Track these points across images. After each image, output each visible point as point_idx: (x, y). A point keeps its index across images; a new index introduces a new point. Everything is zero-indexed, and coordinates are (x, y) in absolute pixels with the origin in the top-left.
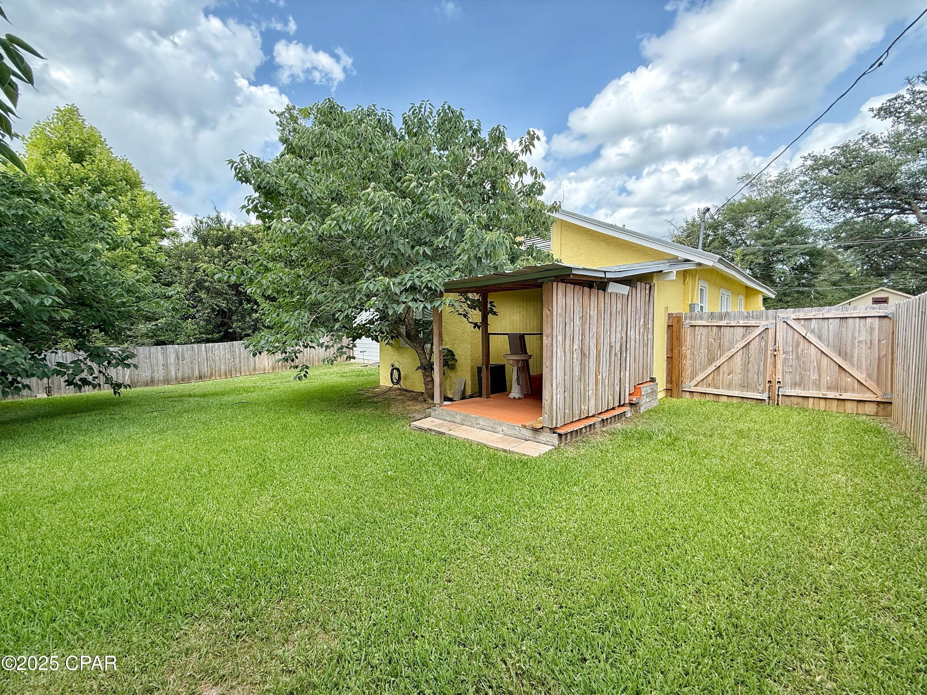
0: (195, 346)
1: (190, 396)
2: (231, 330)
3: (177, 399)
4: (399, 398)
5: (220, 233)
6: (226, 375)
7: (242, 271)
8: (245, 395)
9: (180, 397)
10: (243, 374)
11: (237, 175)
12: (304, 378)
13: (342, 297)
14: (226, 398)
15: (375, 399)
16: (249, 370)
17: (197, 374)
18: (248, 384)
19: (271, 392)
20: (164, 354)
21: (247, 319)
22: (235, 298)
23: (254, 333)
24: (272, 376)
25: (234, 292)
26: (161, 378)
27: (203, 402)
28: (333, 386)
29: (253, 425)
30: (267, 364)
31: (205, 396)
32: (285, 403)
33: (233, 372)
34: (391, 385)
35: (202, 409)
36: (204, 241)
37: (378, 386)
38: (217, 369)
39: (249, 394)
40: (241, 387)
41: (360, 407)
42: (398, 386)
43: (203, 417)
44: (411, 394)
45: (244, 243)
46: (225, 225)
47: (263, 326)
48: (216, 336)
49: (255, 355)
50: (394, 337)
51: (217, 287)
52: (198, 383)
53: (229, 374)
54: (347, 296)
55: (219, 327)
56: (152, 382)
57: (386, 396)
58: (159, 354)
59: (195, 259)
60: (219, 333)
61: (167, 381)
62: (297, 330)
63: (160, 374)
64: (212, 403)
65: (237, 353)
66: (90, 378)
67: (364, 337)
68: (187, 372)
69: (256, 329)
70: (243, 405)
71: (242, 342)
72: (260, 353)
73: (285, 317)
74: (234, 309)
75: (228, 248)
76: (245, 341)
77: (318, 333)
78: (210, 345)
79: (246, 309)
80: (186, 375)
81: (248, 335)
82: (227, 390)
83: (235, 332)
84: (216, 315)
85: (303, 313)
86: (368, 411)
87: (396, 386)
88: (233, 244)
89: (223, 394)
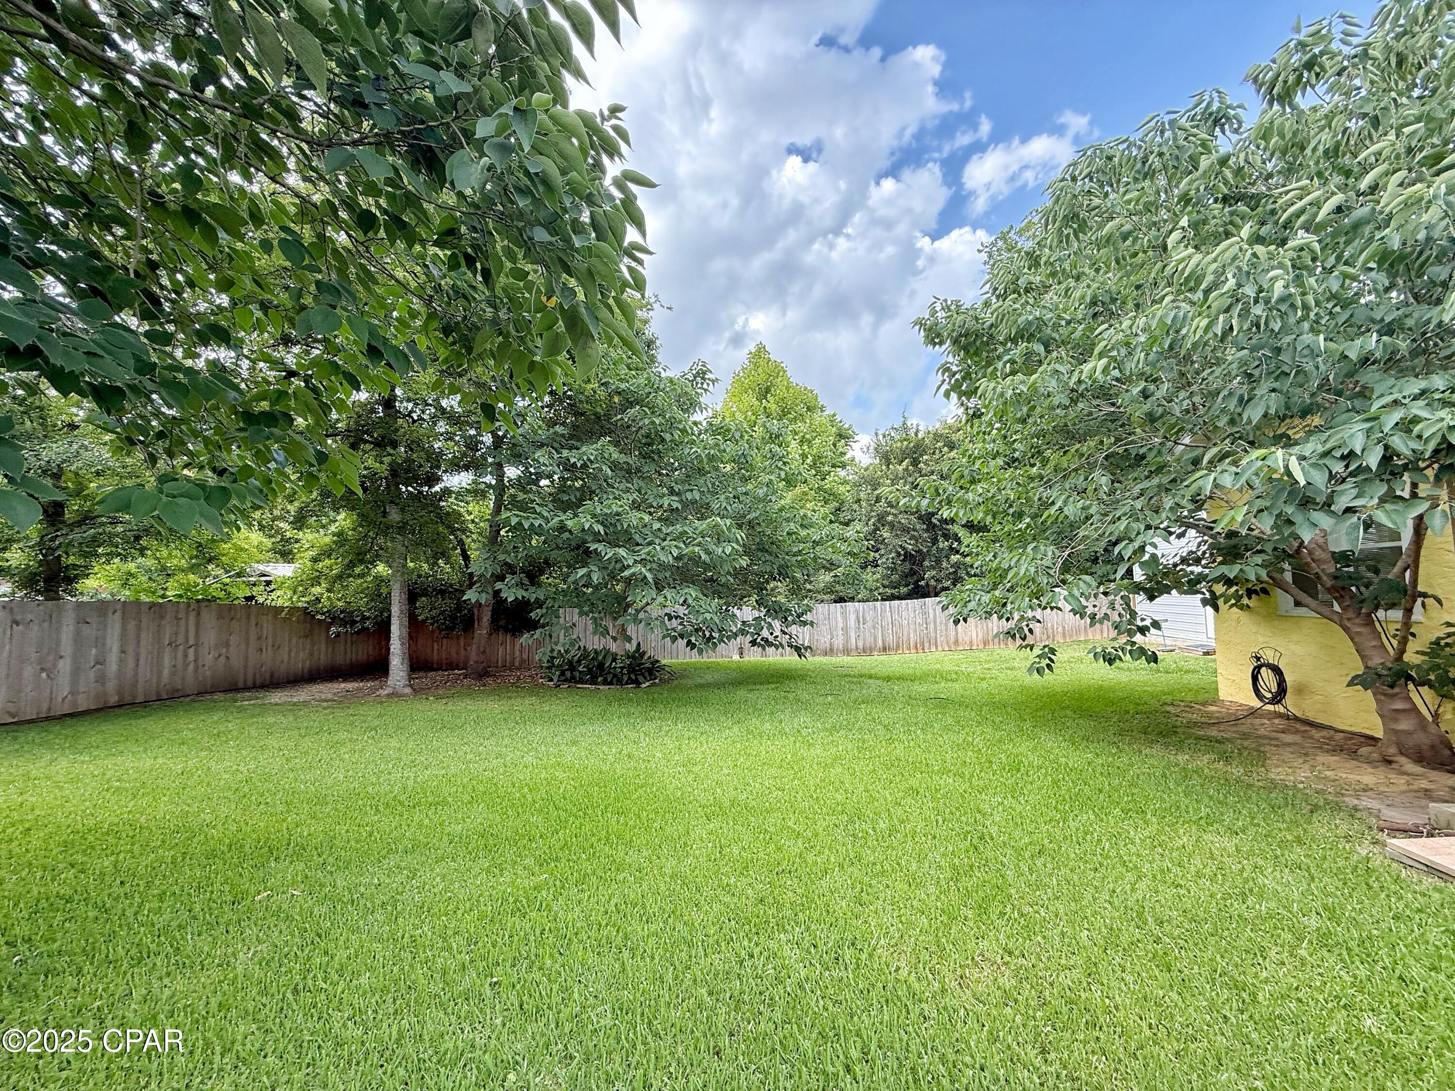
0: (878, 604)
1: (870, 677)
2: (922, 583)
3: (855, 680)
4: (1289, 738)
5: (905, 443)
6: (916, 648)
7: (937, 490)
8: (943, 684)
9: (862, 678)
10: (940, 648)
11: (927, 337)
12: (1047, 670)
13: (1127, 509)
14: (918, 688)
15: (1213, 732)
16: (948, 643)
17: (880, 644)
18: (948, 667)
19: (984, 685)
20: (844, 614)
21: (944, 564)
22: (926, 535)
23: (955, 586)
24: (983, 656)
25: (925, 527)
26: (841, 647)
27: (886, 687)
28: (1101, 688)
29: (958, 745)
30: (974, 635)
31: (888, 679)
32: (1009, 710)
33: (926, 645)
34: (1256, 703)
35: (885, 700)
36: (886, 458)
37: (1215, 701)
38: (905, 639)
39: (950, 684)
40: (937, 671)
41: (1180, 747)
42: (1279, 708)
43: (886, 716)
44: (1324, 733)
45: (937, 452)
46: (912, 433)
47: (968, 573)
48: (904, 590)
49: (956, 622)
50: (1255, 592)
51: (903, 521)
52: (882, 658)
53: (920, 647)
54: (1138, 504)
55: (906, 577)
56: (830, 651)
57: (1243, 728)
58: (839, 614)
59: (875, 486)
60: (907, 585)
61: (847, 652)
62: (1034, 581)
63: (839, 643)
64: (898, 693)
65: (931, 616)
66: (771, 639)
67: (1174, 592)
68: (869, 640)
69: (957, 580)
70: (942, 703)
71: (938, 599)
72: (965, 620)
73: (1006, 558)
74: (925, 550)
75: (915, 463)
76: (943, 598)
77: (1077, 586)
78: (896, 603)
79: (943, 549)
80: (868, 645)
81: (947, 589)
82: (918, 672)
83: (927, 585)
84: (904, 561)
85: (1042, 548)
86: (1203, 761)
87: (1270, 707)
88: (922, 455)
89: (913, 679)
